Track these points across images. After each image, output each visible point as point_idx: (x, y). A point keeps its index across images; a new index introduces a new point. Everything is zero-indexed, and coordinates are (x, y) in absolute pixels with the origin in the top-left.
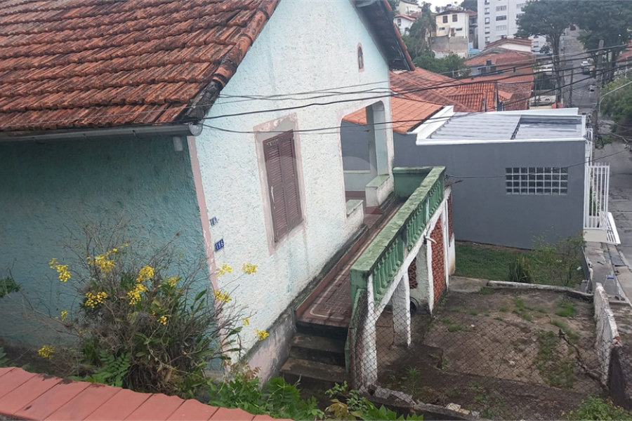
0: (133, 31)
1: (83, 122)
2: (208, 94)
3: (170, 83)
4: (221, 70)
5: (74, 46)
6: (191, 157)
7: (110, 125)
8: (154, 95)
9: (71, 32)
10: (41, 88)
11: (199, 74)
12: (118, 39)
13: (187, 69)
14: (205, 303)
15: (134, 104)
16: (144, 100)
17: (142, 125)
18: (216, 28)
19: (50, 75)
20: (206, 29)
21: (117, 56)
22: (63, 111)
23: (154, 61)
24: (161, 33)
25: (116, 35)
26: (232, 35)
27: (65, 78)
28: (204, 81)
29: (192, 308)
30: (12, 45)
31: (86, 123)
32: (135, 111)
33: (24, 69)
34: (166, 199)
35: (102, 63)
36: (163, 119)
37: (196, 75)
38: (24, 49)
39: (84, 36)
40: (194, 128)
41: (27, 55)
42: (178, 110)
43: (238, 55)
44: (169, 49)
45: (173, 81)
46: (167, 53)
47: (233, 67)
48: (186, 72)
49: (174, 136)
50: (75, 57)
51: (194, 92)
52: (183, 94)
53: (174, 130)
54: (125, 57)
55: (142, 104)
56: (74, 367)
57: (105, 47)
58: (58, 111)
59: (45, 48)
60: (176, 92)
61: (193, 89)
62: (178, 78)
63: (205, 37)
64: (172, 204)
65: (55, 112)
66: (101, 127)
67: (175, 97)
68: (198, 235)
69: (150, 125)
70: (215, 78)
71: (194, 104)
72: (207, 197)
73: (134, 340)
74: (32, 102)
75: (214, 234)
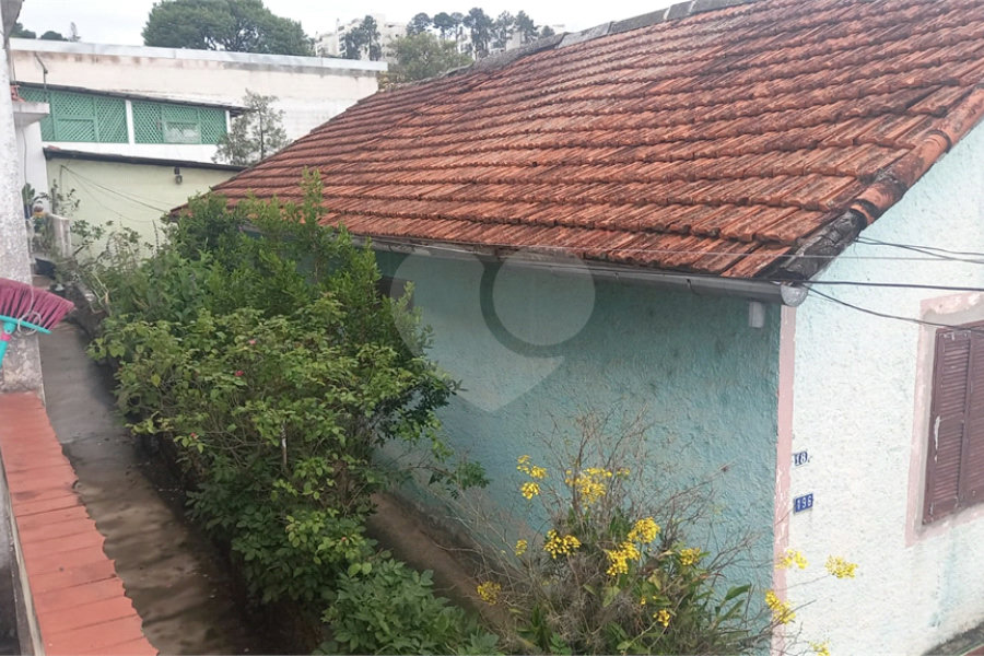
0: (741, 116)
1: (620, 254)
2: (834, 235)
3: (771, 206)
4: (871, 194)
5: (648, 134)
6: (782, 337)
7: (656, 266)
8: (739, 225)
9: (652, 115)
10: (585, 194)
11: (828, 197)
12: (714, 128)
13: (808, 186)
14: (743, 608)
15: (704, 235)
16: (720, 230)
17: (705, 273)
18: (882, 118)
19: (601, 176)
20: (864, 117)
21: (704, 156)
22: (601, 233)
23: (757, 168)
24: (783, 122)
25: (715, 121)
26: (911, 131)
27: (619, 182)
28: (834, 210)
29: (718, 609)
30: (571, 130)
31: (623, 257)
32: (702, 247)
33: (575, 165)
34: (724, 400)
35: (678, 165)
36: (741, 266)
37: (822, 197)
38: (582, 136)
39: (667, 122)
40: (789, 292)
41: (584, 146)
42: (773, 254)
43: (914, 168)
44: (788, 149)
45: (778, 205)
46: (783, 155)
47: (897, 188)
48: (805, 191)
49: (753, 299)
50: (643, 153)
51: (808, 227)
52: (788, 229)
53: (753, 290)
54: (715, 157)
55: (716, 238)
56: (508, 639)
57: (690, 140)
58: (594, 231)
59: (610, 136)
60: (777, 223)
61: (808, 221)
62: (788, 201)
63: (858, 132)
64: (734, 409)
65: (589, 233)
66: (643, 266)
67: (772, 232)
68: (767, 475)
69: (717, 274)
70: (856, 207)
71: (803, 249)
72: (798, 413)
73: (602, 633)
74: (566, 214)
75: (797, 482)
